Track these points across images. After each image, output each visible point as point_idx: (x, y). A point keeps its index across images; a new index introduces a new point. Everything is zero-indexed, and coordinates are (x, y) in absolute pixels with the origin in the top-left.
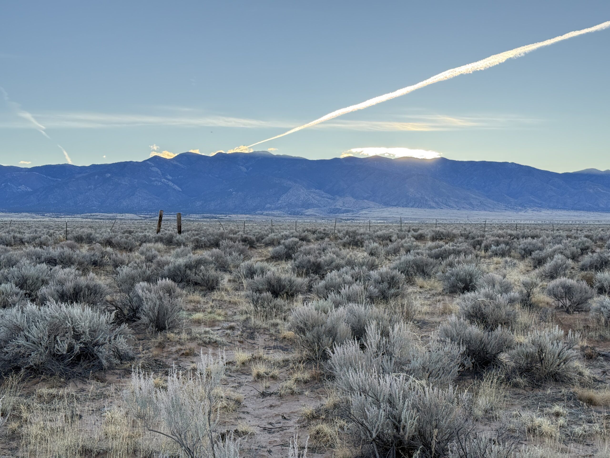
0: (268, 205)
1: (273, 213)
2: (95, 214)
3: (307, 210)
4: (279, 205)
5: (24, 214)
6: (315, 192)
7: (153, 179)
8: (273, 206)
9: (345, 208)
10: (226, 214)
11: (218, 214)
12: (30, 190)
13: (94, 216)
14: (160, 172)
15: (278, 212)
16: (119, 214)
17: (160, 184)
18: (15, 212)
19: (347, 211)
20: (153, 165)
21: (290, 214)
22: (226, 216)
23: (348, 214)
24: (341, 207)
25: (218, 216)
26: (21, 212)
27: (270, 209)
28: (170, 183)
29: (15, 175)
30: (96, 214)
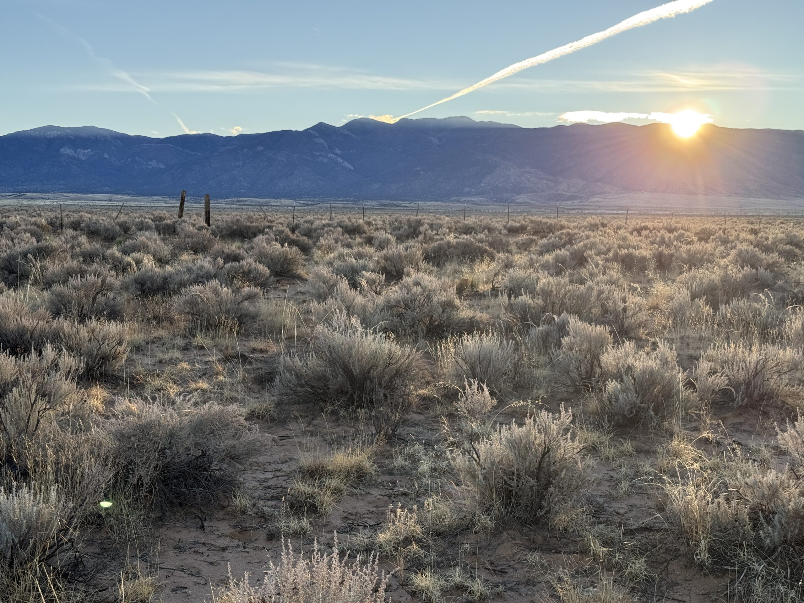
0: (467, 189)
1: (473, 199)
2: (243, 199)
3: (519, 197)
4: (481, 189)
5: (156, 198)
6: (530, 173)
7: (318, 154)
8: (473, 190)
9: (570, 194)
10: (411, 200)
11: (400, 201)
12: (162, 167)
13: (241, 201)
14: (326, 145)
15: (480, 199)
16: (274, 200)
17: (325, 160)
18: (144, 196)
19: (572, 198)
20: (317, 135)
21: (496, 201)
22: (411, 203)
23: (575, 201)
24: (565, 191)
25: (400, 202)
26: (152, 196)
27: (469, 194)
28: (340, 160)
29: (144, 147)
30: (245, 199)
